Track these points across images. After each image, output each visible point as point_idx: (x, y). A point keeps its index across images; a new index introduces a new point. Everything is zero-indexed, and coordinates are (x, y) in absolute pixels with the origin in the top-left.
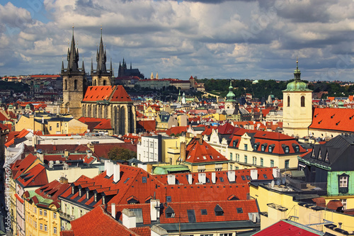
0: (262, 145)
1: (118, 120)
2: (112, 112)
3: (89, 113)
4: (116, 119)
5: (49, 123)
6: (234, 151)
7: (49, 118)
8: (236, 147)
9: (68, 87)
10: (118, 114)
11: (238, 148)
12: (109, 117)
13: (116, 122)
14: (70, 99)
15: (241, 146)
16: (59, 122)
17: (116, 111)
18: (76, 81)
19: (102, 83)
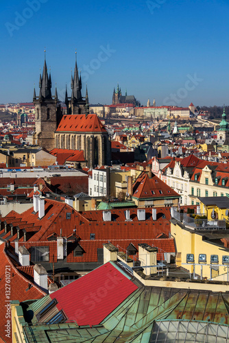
0: (223, 179)
1: (91, 152)
2: (85, 142)
3: (63, 144)
4: (89, 150)
5: (15, 154)
6: (196, 186)
7: (16, 149)
8: (198, 181)
9: (40, 117)
10: (91, 145)
11: (199, 183)
12: (83, 148)
13: (89, 154)
14: (42, 129)
15: (202, 180)
16: (26, 154)
17: (89, 141)
18: (48, 110)
19: (77, 111)
